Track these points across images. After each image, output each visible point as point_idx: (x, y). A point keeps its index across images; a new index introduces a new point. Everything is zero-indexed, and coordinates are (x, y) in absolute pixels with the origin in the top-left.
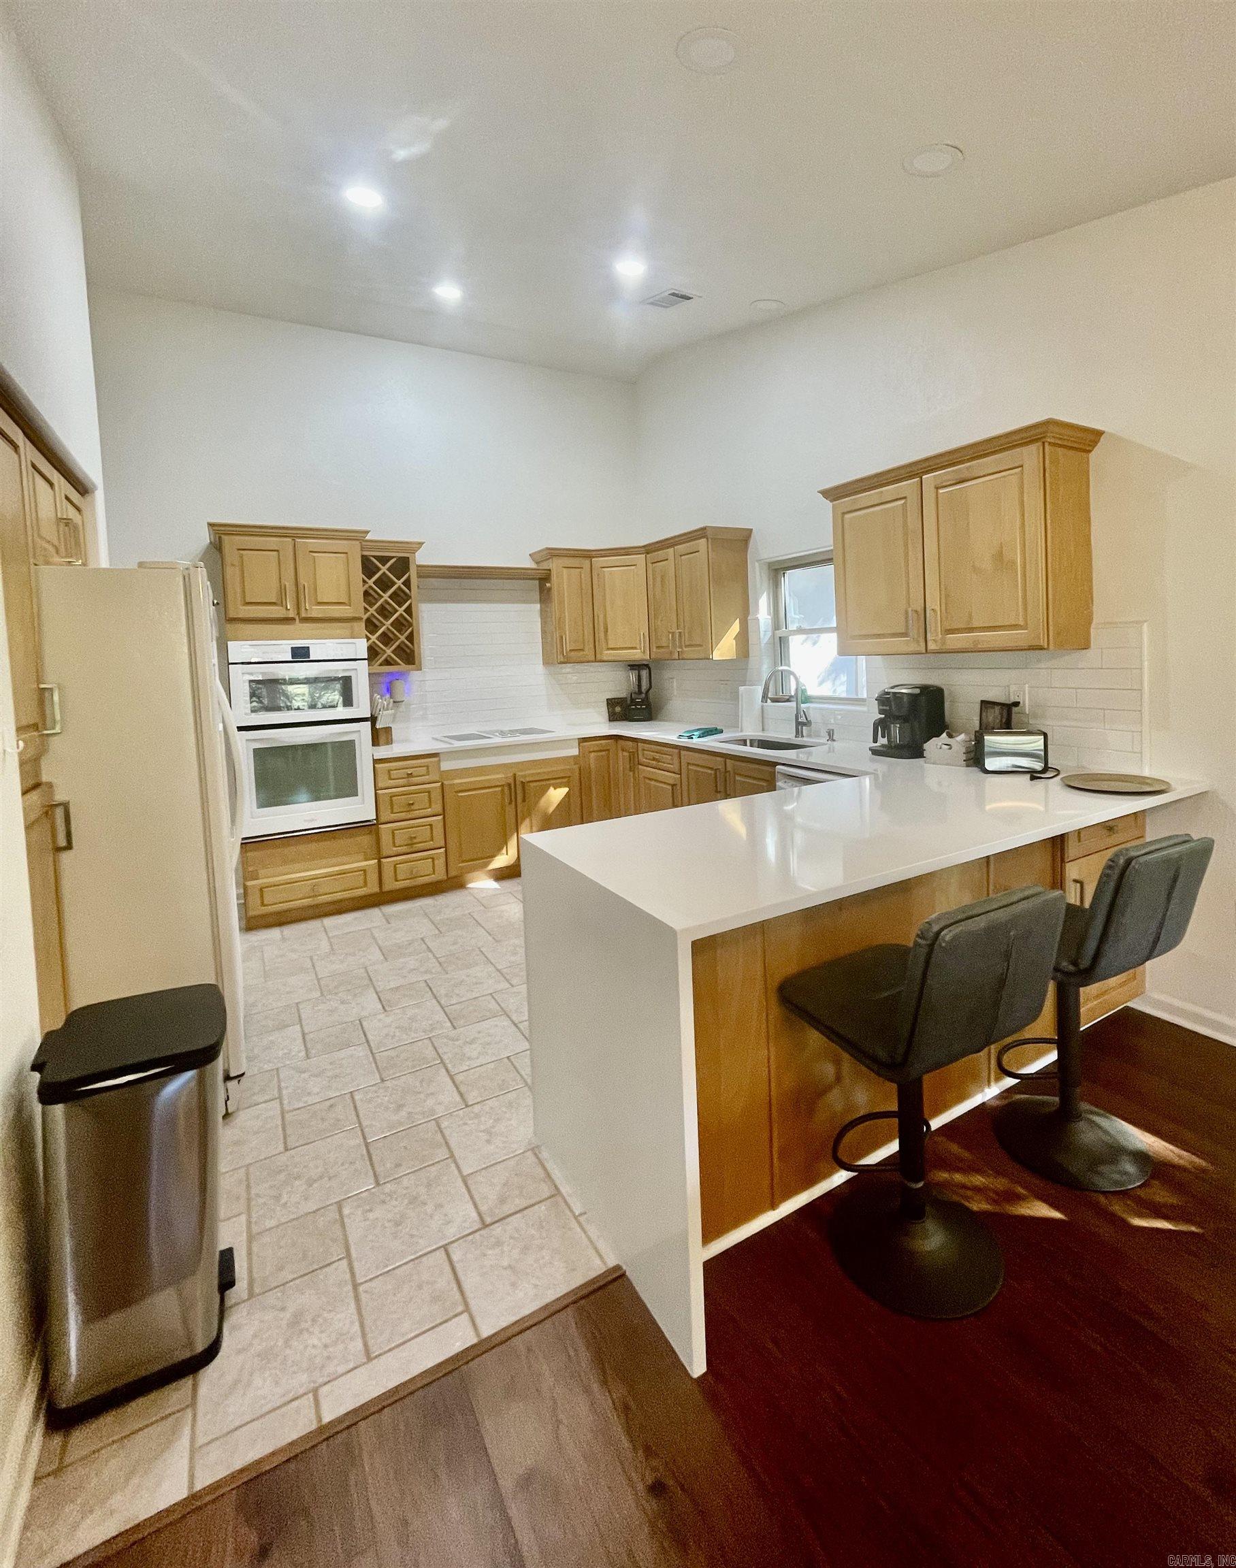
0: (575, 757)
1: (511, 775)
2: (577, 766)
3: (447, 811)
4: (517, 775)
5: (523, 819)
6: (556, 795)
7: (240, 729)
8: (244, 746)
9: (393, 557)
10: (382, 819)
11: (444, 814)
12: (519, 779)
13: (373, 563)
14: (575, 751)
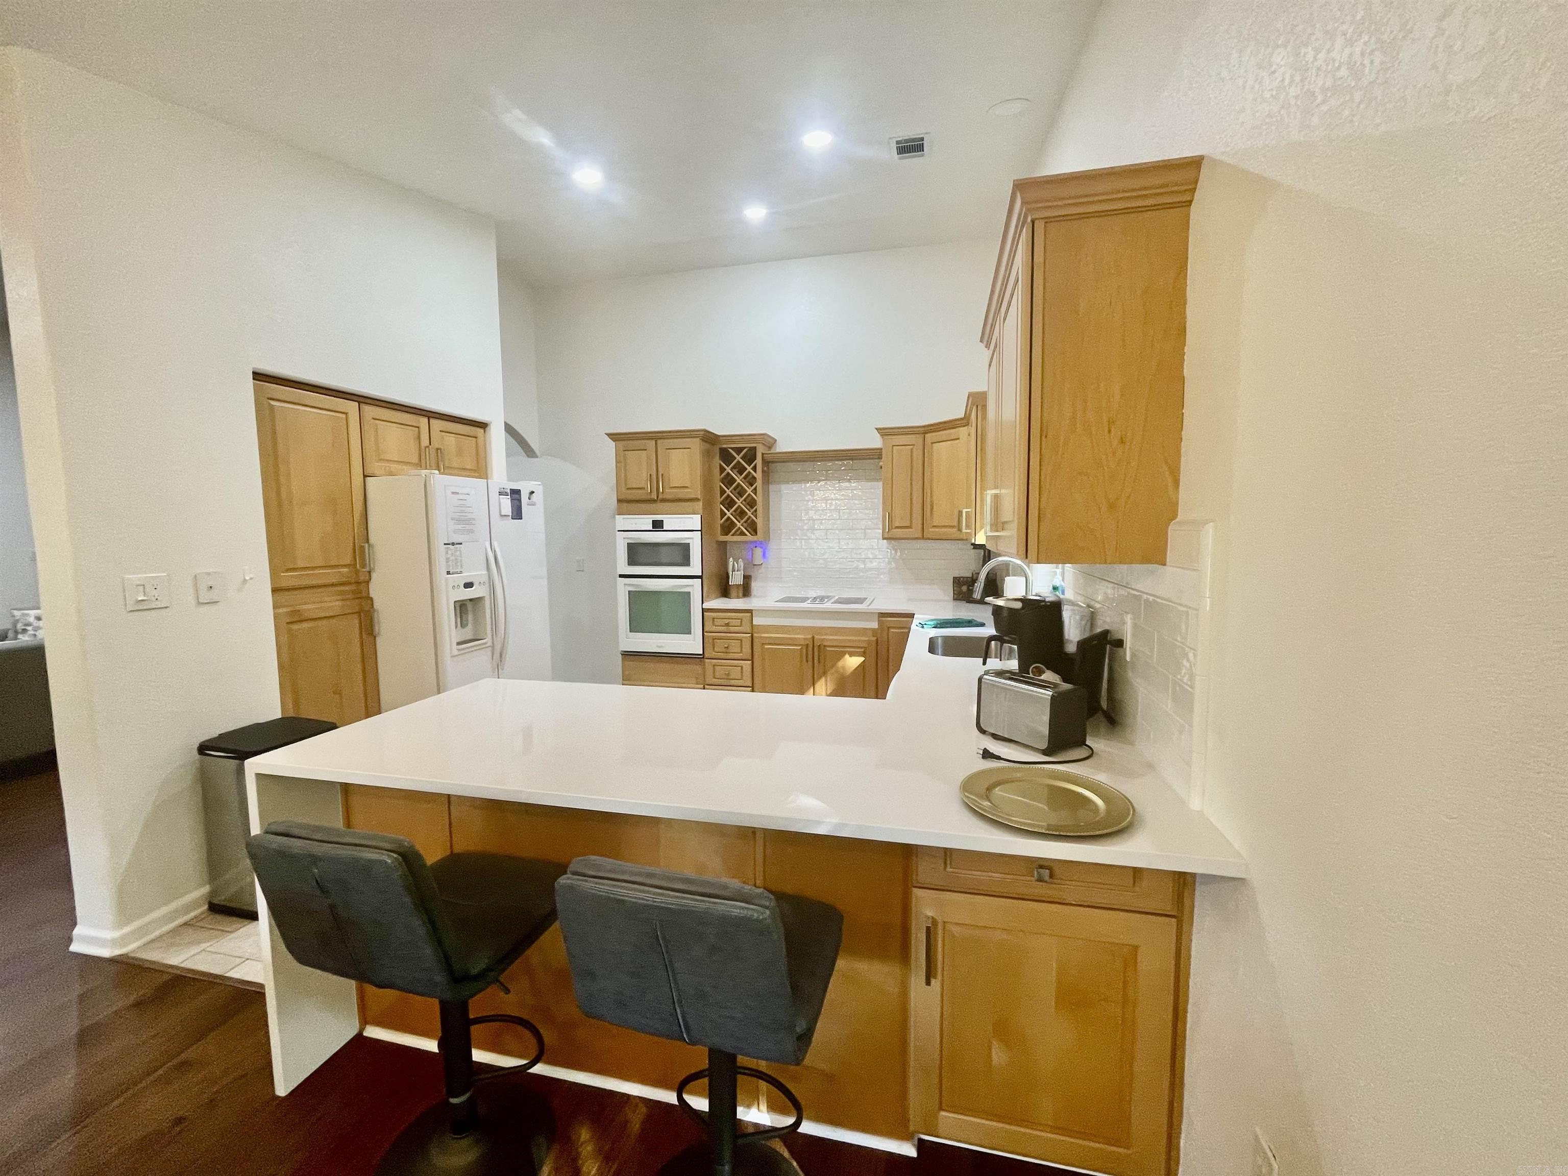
0: (874, 630)
1: (810, 636)
2: (874, 639)
3: (756, 657)
4: (815, 639)
5: (820, 678)
6: (852, 662)
7: (621, 576)
8: (623, 588)
9: (745, 448)
10: (706, 655)
11: (752, 660)
12: (817, 643)
13: (731, 454)
14: (875, 625)
